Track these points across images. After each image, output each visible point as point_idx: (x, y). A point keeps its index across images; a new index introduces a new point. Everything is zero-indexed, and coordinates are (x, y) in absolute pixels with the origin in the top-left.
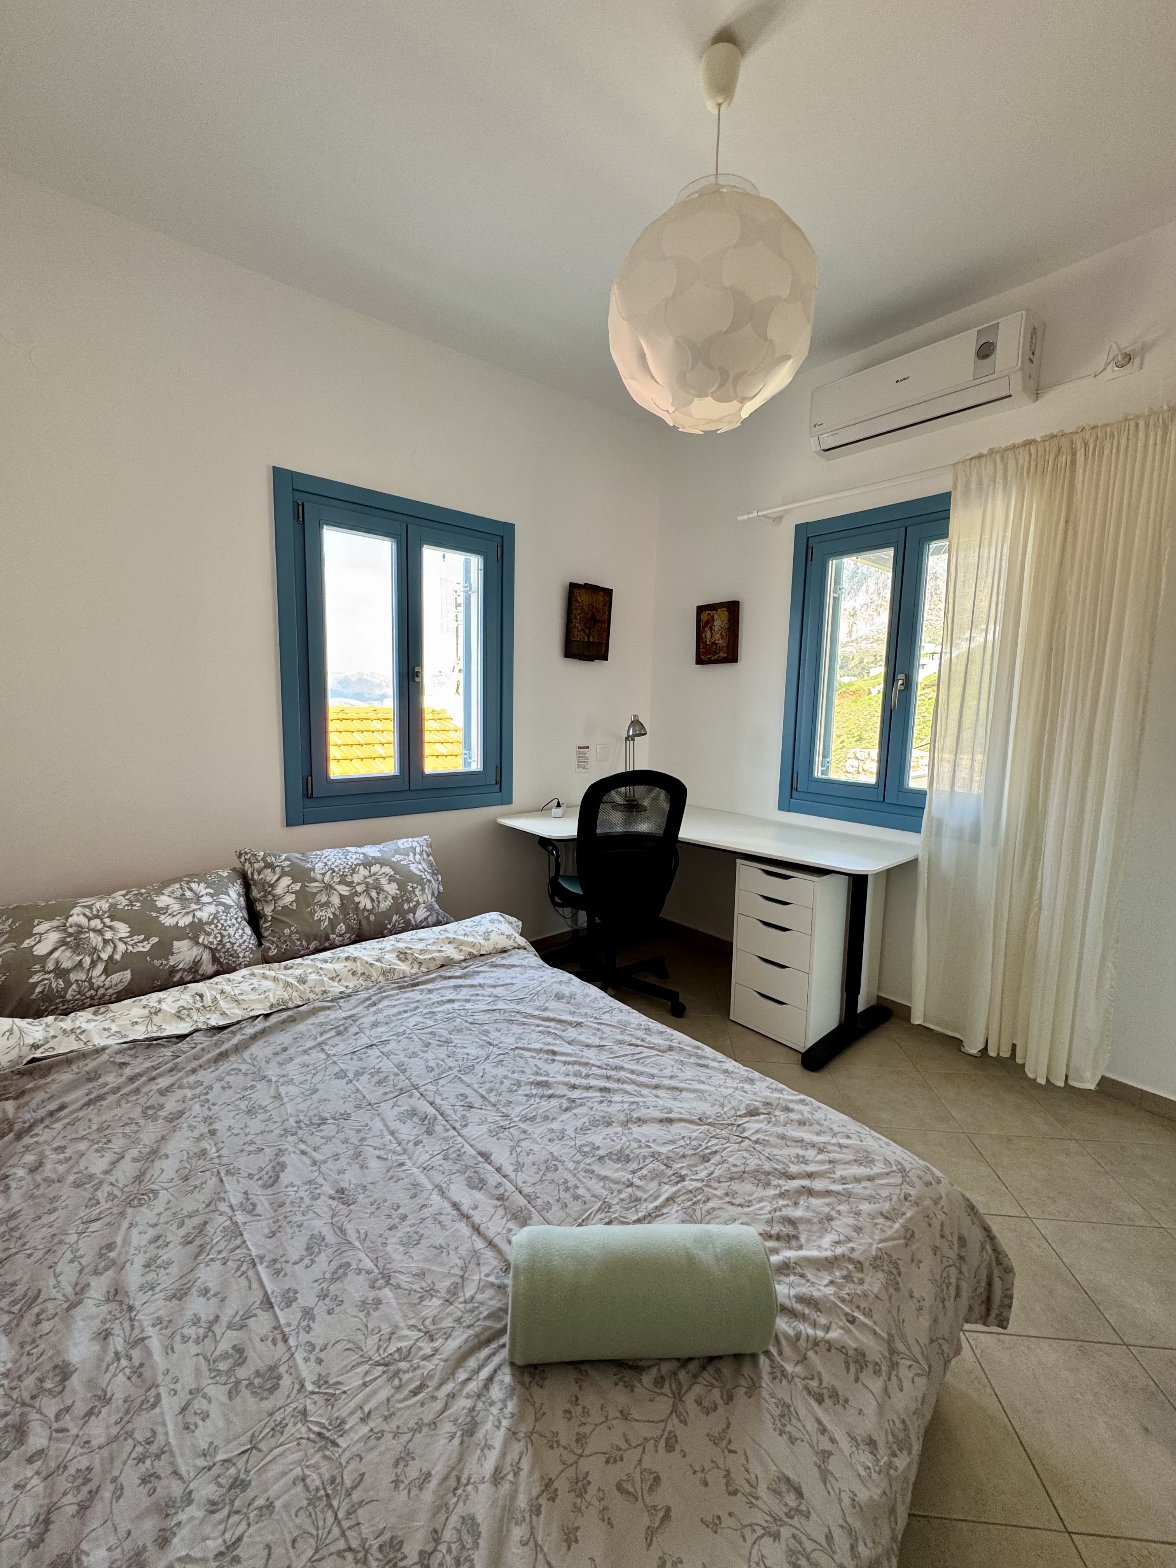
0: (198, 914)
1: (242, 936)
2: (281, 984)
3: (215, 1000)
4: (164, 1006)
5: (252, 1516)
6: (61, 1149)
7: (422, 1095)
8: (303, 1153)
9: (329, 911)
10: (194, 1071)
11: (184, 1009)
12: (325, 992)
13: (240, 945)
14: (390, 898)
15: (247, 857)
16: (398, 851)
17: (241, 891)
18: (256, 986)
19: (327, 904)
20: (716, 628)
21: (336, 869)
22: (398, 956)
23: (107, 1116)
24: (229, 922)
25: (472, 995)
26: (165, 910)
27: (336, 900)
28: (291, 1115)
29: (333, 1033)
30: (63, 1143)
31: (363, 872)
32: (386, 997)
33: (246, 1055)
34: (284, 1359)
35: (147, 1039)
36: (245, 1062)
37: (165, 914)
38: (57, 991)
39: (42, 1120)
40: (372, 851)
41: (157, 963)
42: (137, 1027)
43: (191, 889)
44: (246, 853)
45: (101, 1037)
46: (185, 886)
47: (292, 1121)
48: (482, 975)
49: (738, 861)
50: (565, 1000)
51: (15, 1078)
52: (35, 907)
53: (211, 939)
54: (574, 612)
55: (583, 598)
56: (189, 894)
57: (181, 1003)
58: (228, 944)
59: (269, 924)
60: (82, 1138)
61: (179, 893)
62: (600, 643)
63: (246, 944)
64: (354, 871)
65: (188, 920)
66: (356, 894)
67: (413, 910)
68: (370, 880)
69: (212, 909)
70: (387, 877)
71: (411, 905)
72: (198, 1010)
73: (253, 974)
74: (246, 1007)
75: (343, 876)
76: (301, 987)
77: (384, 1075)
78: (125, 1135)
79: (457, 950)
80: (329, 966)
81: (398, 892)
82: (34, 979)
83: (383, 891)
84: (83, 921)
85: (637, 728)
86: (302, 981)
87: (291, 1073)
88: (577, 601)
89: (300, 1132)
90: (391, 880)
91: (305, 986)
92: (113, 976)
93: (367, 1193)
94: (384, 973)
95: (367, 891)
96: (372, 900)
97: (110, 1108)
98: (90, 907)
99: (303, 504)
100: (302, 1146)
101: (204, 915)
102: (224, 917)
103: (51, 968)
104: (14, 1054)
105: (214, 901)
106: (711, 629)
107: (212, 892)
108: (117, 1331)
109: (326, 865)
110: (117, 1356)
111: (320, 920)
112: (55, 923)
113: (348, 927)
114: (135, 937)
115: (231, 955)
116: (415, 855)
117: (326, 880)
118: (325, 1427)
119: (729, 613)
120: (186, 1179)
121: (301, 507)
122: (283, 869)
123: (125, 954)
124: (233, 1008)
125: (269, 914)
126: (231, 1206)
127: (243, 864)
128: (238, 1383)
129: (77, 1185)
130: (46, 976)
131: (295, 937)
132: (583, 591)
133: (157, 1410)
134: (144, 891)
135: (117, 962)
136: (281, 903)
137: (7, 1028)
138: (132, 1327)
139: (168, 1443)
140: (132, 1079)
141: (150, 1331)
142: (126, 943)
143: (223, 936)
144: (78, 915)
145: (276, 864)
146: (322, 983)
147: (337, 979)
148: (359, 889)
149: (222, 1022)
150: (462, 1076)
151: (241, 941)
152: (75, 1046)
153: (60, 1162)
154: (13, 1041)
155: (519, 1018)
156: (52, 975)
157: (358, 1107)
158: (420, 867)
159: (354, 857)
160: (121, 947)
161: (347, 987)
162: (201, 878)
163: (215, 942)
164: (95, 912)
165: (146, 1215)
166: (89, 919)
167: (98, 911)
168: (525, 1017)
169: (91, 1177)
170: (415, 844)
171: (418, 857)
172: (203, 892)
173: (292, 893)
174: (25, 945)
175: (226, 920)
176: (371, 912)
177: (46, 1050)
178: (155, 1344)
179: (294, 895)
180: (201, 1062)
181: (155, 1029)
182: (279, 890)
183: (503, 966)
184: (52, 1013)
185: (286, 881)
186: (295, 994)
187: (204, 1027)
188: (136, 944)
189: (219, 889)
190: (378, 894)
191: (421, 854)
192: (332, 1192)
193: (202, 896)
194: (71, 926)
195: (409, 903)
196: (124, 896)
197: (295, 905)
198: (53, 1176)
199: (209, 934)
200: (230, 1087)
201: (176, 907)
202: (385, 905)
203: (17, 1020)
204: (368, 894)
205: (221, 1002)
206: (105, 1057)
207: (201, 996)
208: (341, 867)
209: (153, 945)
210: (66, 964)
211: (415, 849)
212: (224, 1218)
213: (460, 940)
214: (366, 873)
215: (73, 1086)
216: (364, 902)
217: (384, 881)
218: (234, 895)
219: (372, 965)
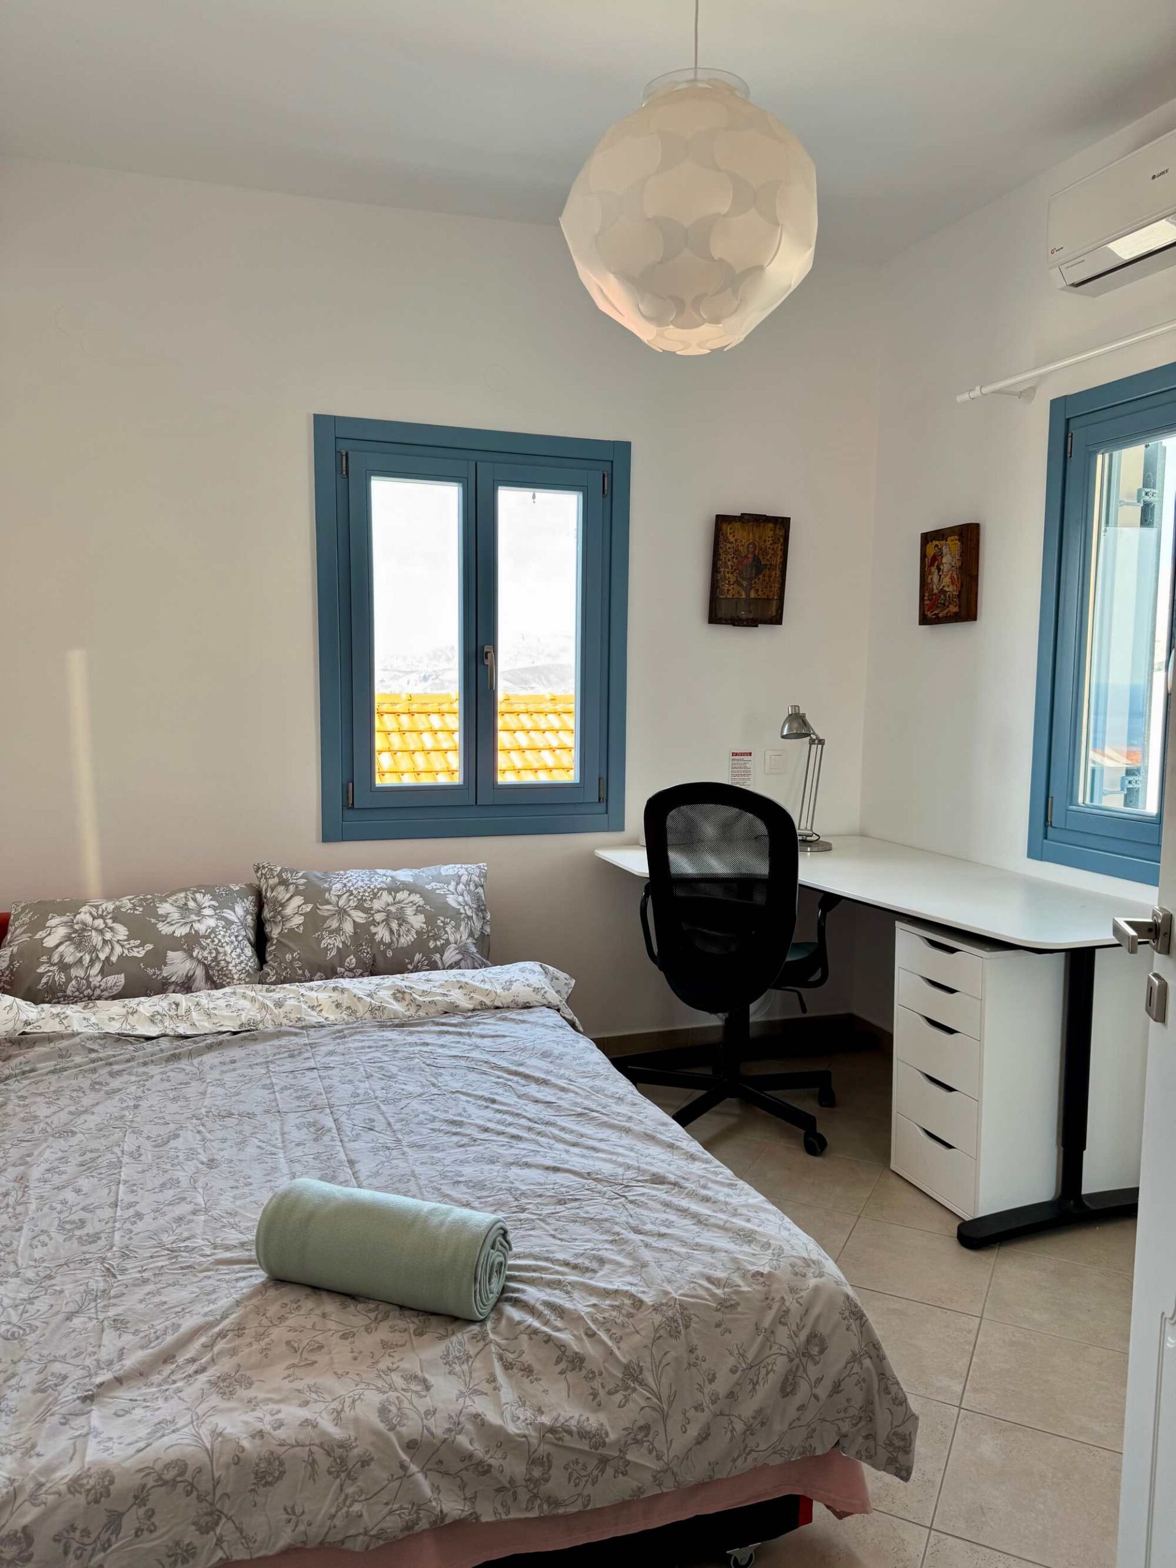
0: (196, 926)
1: (239, 956)
2: (257, 1005)
3: (188, 1010)
4: (141, 1008)
5: (49, 1291)
6: (23, 1098)
7: (332, 1113)
8: (199, 1132)
9: (338, 939)
10: (145, 1064)
11: (159, 1014)
12: (299, 1019)
13: (236, 966)
14: (413, 932)
15: (264, 872)
16: (437, 878)
17: (252, 908)
18: (232, 1003)
19: (338, 930)
20: (945, 568)
21: (355, 892)
22: (394, 994)
23: (64, 1084)
24: (227, 939)
25: (452, 1042)
26: (164, 918)
27: (348, 928)
28: (205, 1107)
29: (286, 1055)
30: (25, 1094)
31: (386, 897)
32: (360, 1032)
33: (196, 1061)
34: (107, 1231)
35: (119, 1034)
36: (193, 1065)
37: (163, 921)
38: (59, 985)
39: (16, 1076)
40: (404, 875)
41: (150, 971)
42: (113, 1023)
43: (195, 900)
44: (264, 867)
45: (80, 1025)
46: (190, 896)
47: (203, 1111)
48: (481, 1026)
49: (898, 924)
50: (549, 1060)
51: (6, 1045)
52: (53, 902)
53: (205, 954)
54: (723, 557)
55: (739, 536)
56: (192, 904)
57: (157, 1008)
58: (222, 962)
59: (274, 947)
60: (40, 1094)
61: (182, 902)
62: (768, 600)
63: (243, 965)
64: (375, 896)
65: (184, 930)
66: (375, 923)
67: (441, 950)
68: (393, 909)
69: (212, 922)
70: (414, 907)
71: (438, 943)
72: (171, 1017)
73: (234, 993)
74: (216, 1021)
75: (362, 900)
76: (276, 1011)
77: (308, 1092)
78: (71, 1098)
79: (467, 997)
80: (313, 994)
81: (424, 926)
82: (41, 970)
83: (407, 923)
84: (88, 919)
85: (795, 725)
86: (279, 1004)
87: (226, 1079)
88: (726, 540)
89: (206, 1119)
90: (419, 910)
91: (281, 1010)
92: (109, 978)
93: (232, 1165)
94: (373, 1010)
95: (387, 921)
96: (391, 932)
97: (68, 1078)
98: (97, 907)
99: (347, 454)
100: (201, 1128)
101: (201, 928)
102: (222, 933)
103: (56, 961)
104: (9, 1026)
105: (216, 914)
106: (939, 569)
107: (217, 905)
108: (13, 1193)
109: (345, 885)
110: (8, 1206)
111: (326, 949)
112: (65, 919)
113: (358, 959)
114: (132, 942)
115: (225, 975)
116: (458, 884)
117: (340, 904)
118: (113, 1267)
119: (962, 543)
120: (101, 1130)
121: (344, 458)
122: (297, 887)
123: (121, 957)
124: (203, 1021)
125: (275, 936)
126: (123, 1151)
127: (259, 879)
128: (73, 1236)
129: (24, 1120)
130: (51, 969)
131: (297, 964)
132: (737, 525)
133: (18, 1233)
134: (149, 896)
135: (113, 964)
136: (288, 925)
137: (8, 1003)
138: (23, 1195)
139: (17, 1249)
140: (93, 1061)
141: (33, 1201)
142: (122, 946)
143: (218, 953)
144: (85, 913)
145: (291, 881)
146: (299, 1009)
147: (318, 1009)
148: (379, 917)
149: (189, 1033)
150: (381, 1104)
151: (237, 961)
152: (58, 1028)
153: (19, 1106)
154: (11, 1015)
155: (485, 1068)
156: (55, 968)
157: (267, 1112)
158: (461, 899)
159: (380, 879)
160: (118, 950)
161: (326, 1019)
162: (208, 889)
163: (209, 958)
164: (100, 912)
165: (62, 1143)
166: (94, 918)
167: (103, 911)
168: (492, 1068)
169: (36, 1117)
170: (462, 871)
171: (461, 887)
172: (207, 904)
173: (301, 914)
174: (38, 936)
175: (224, 936)
176: (389, 946)
177: (35, 1028)
178: (33, 1207)
179: (303, 917)
180: (153, 1058)
181: (129, 1027)
182: (289, 910)
183: (513, 1020)
184: (49, 1002)
185: (298, 900)
186: (268, 1016)
187: (172, 1033)
188: (132, 948)
189: (224, 901)
190: (400, 925)
191: (467, 884)
192: (205, 1160)
193: (205, 908)
194: (77, 923)
195: (435, 940)
196: (130, 900)
197: (301, 929)
198: (11, 1113)
199: (203, 948)
200: (169, 1081)
201: (175, 915)
202: (405, 940)
203: (18, 1000)
204: (388, 924)
205: (193, 1013)
206: (77, 1040)
207: (177, 1005)
208: (362, 890)
209: (148, 951)
210: (69, 959)
211: (460, 877)
212: (113, 1156)
213: (473, 986)
214: (390, 899)
215: (47, 1057)
216: (382, 933)
217: (409, 911)
218: (239, 910)
219: (360, 999)
